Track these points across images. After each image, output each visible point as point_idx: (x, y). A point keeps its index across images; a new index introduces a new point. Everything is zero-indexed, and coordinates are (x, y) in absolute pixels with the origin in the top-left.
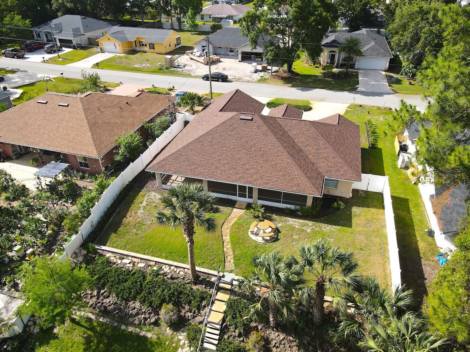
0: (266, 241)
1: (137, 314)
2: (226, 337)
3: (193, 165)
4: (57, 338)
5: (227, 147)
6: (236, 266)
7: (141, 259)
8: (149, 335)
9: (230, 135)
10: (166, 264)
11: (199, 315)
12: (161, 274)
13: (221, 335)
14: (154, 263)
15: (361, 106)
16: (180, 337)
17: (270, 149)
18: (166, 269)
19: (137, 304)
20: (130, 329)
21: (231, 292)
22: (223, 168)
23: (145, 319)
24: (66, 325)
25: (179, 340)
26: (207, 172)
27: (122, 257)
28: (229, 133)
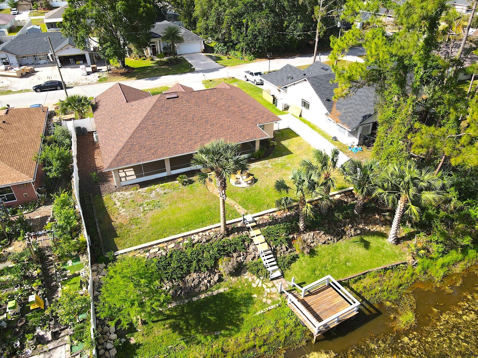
0: (250, 184)
1: (200, 282)
2: (278, 255)
3: (151, 149)
4: (140, 345)
5: (171, 125)
6: (246, 208)
7: (166, 242)
8: (221, 290)
9: (167, 115)
10: (193, 234)
11: (248, 254)
12: (195, 243)
13: (275, 257)
14: (182, 239)
15: (211, 81)
16: (245, 277)
17: (209, 115)
18: (196, 238)
19: (194, 275)
20: (203, 296)
21: (258, 226)
22: (181, 143)
23: (209, 282)
24: (139, 330)
25: (247, 279)
26: (169, 151)
27: (146, 249)
28: (165, 113)
